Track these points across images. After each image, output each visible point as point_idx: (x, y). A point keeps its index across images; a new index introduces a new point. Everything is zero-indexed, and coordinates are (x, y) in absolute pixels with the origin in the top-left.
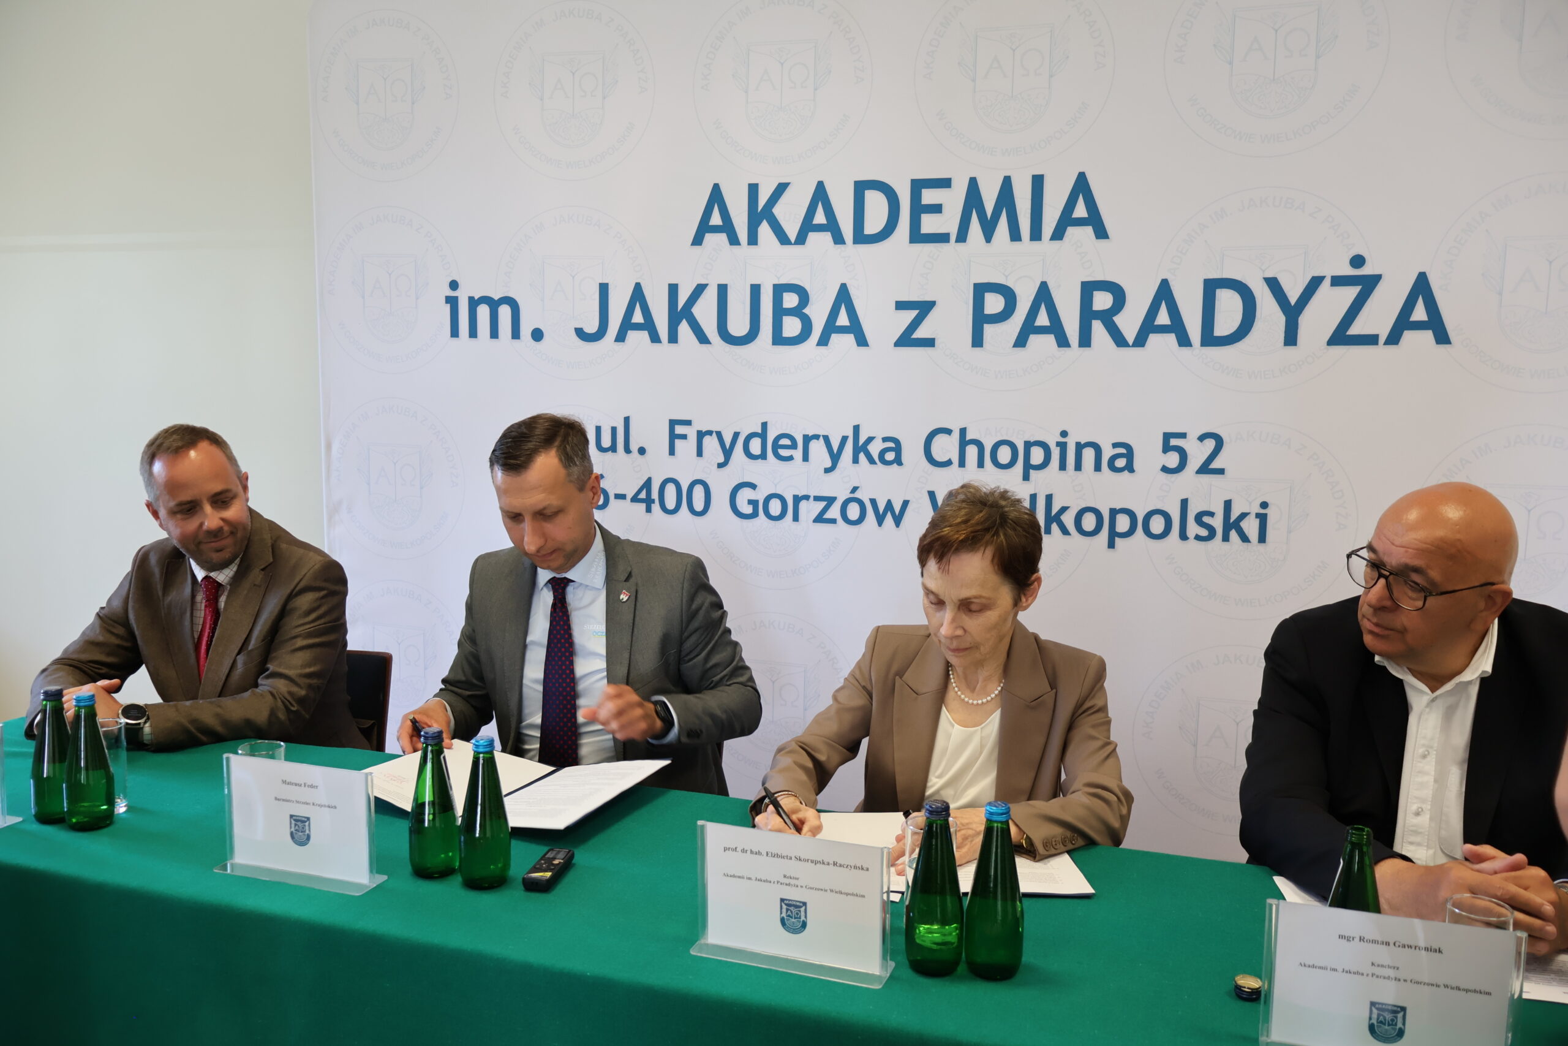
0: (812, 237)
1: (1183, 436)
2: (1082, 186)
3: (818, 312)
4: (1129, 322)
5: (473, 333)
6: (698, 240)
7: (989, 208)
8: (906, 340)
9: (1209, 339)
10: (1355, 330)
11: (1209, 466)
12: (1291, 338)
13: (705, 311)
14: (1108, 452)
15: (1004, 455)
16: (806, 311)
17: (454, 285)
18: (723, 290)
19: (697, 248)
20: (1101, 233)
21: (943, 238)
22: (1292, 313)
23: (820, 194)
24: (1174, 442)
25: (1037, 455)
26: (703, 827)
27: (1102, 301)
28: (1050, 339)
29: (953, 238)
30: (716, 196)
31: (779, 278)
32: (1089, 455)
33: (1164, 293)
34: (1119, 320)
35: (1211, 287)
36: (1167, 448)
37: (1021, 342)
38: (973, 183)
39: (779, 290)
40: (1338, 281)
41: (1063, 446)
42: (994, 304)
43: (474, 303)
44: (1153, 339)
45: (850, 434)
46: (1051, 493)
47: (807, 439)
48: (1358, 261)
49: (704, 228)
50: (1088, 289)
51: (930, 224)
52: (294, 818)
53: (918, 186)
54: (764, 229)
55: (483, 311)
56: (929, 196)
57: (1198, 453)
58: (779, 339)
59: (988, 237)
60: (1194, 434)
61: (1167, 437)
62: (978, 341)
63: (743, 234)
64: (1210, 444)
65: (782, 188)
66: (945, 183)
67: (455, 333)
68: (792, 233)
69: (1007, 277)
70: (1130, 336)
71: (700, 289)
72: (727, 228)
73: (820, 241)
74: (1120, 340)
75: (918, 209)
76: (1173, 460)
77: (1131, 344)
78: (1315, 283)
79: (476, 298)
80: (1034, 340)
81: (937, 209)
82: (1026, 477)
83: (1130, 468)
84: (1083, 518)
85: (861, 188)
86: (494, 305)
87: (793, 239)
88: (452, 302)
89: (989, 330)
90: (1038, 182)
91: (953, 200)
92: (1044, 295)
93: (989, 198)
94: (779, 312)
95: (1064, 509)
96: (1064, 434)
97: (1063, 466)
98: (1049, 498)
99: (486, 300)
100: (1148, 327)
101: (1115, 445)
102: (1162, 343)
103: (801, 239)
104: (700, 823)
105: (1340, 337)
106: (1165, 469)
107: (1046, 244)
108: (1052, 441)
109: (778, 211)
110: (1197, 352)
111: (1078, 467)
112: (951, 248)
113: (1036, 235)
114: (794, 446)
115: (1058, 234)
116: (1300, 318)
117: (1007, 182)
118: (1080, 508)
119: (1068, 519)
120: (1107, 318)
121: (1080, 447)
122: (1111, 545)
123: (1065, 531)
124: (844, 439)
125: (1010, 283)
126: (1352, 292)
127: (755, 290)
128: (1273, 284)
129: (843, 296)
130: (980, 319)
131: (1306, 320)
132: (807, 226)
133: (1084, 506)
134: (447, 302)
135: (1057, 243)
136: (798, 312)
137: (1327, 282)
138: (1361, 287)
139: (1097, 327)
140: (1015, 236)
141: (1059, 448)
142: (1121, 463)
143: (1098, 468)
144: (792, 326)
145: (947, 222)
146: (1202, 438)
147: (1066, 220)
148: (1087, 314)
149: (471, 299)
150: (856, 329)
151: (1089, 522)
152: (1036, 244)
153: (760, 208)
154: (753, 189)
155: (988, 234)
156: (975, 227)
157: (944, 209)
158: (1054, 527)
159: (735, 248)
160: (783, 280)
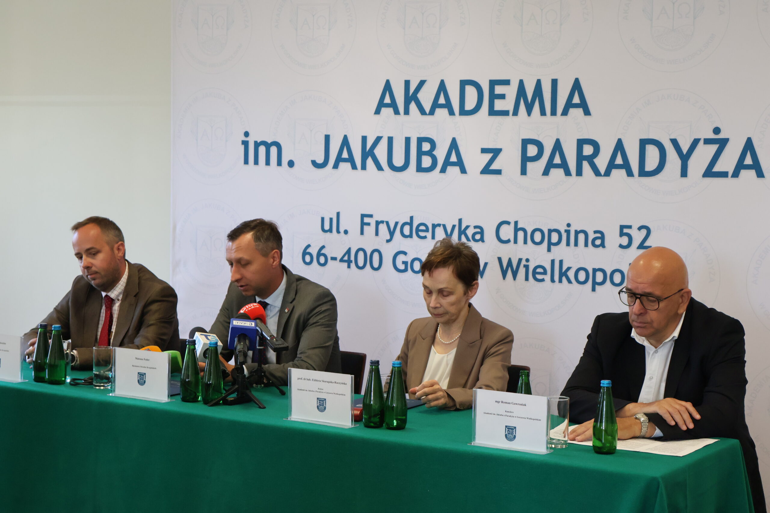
0: (438, 111)
1: (630, 227)
2: (577, 86)
3: (441, 154)
4: (602, 162)
5: (256, 162)
6: (378, 112)
7: (530, 96)
8: (486, 170)
9: (643, 173)
10: (716, 169)
11: (643, 244)
12: (684, 173)
13: (381, 152)
14: (591, 236)
15: (538, 237)
16: (435, 153)
17: (247, 134)
18: (390, 140)
19: (377, 116)
20: (587, 112)
21: (505, 113)
22: (685, 158)
23: (442, 87)
24: (625, 231)
25: (555, 238)
27: (588, 150)
28: (561, 171)
29: (511, 113)
30: (388, 87)
31: (420, 134)
32: (581, 237)
33: (619, 146)
34: (597, 161)
35: (644, 143)
36: (622, 234)
37: (546, 173)
38: (521, 82)
39: (420, 140)
40: (708, 141)
41: (568, 232)
42: (532, 151)
43: (257, 145)
44: (614, 172)
45: (457, 223)
46: (562, 259)
47: (434, 226)
48: (717, 131)
49: (381, 105)
50: (581, 143)
51: (499, 105)
53: (493, 83)
54: (413, 106)
55: (262, 150)
56: (499, 89)
57: (638, 237)
58: (420, 169)
59: (529, 113)
60: (635, 226)
61: (622, 227)
62: (524, 172)
63: (401, 109)
64: (644, 232)
65: (422, 83)
66: (506, 82)
67: (246, 162)
68: (427, 109)
69: (539, 135)
70: (602, 170)
71: (378, 139)
72: (393, 105)
73: (441, 113)
74: (597, 173)
75: (493, 97)
76: (625, 241)
77: (603, 174)
78: (696, 142)
79: (258, 142)
80: (553, 171)
81: (502, 97)
82: (549, 250)
83: (603, 245)
84: (579, 274)
85: (464, 84)
86: (268, 146)
87: (428, 112)
88: (245, 144)
89: (530, 165)
90: (554, 82)
91: (511, 92)
92: (558, 146)
93: (530, 92)
94: (420, 153)
95: (569, 269)
96: (569, 225)
97: (568, 244)
98: (561, 262)
99: (264, 143)
100: (612, 166)
101: (595, 232)
102: (619, 174)
103: (432, 112)
105: (709, 173)
106: (621, 246)
107: (559, 117)
108: (562, 229)
109: (420, 96)
110: (637, 181)
111: (576, 244)
112: (510, 118)
113: (554, 113)
114: (427, 230)
115: (565, 113)
116: (688, 162)
117: (539, 82)
118: (577, 268)
119: (571, 274)
120: (590, 159)
121: (577, 233)
122: (594, 290)
123: (569, 281)
124: (454, 226)
125: (540, 139)
126: (714, 148)
127: (408, 140)
128: (674, 142)
129: (454, 145)
130: (525, 160)
131: (692, 162)
132: (435, 105)
133: (579, 267)
134: (242, 144)
135: (564, 117)
136: (430, 153)
137: (702, 142)
138: (719, 145)
139: (585, 165)
140: (543, 113)
141: (566, 233)
142: (598, 242)
143: (586, 245)
144: (427, 162)
145: (507, 104)
146: (640, 228)
147: (569, 105)
148: (580, 158)
149: (256, 142)
150: (460, 164)
151: (582, 276)
152: (554, 117)
153: (411, 94)
154: (407, 83)
155: (529, 112)
156: (522, 108)
157: (507, 97)
158: (564, 279)
159: (397, 116)
160: (422, 135)
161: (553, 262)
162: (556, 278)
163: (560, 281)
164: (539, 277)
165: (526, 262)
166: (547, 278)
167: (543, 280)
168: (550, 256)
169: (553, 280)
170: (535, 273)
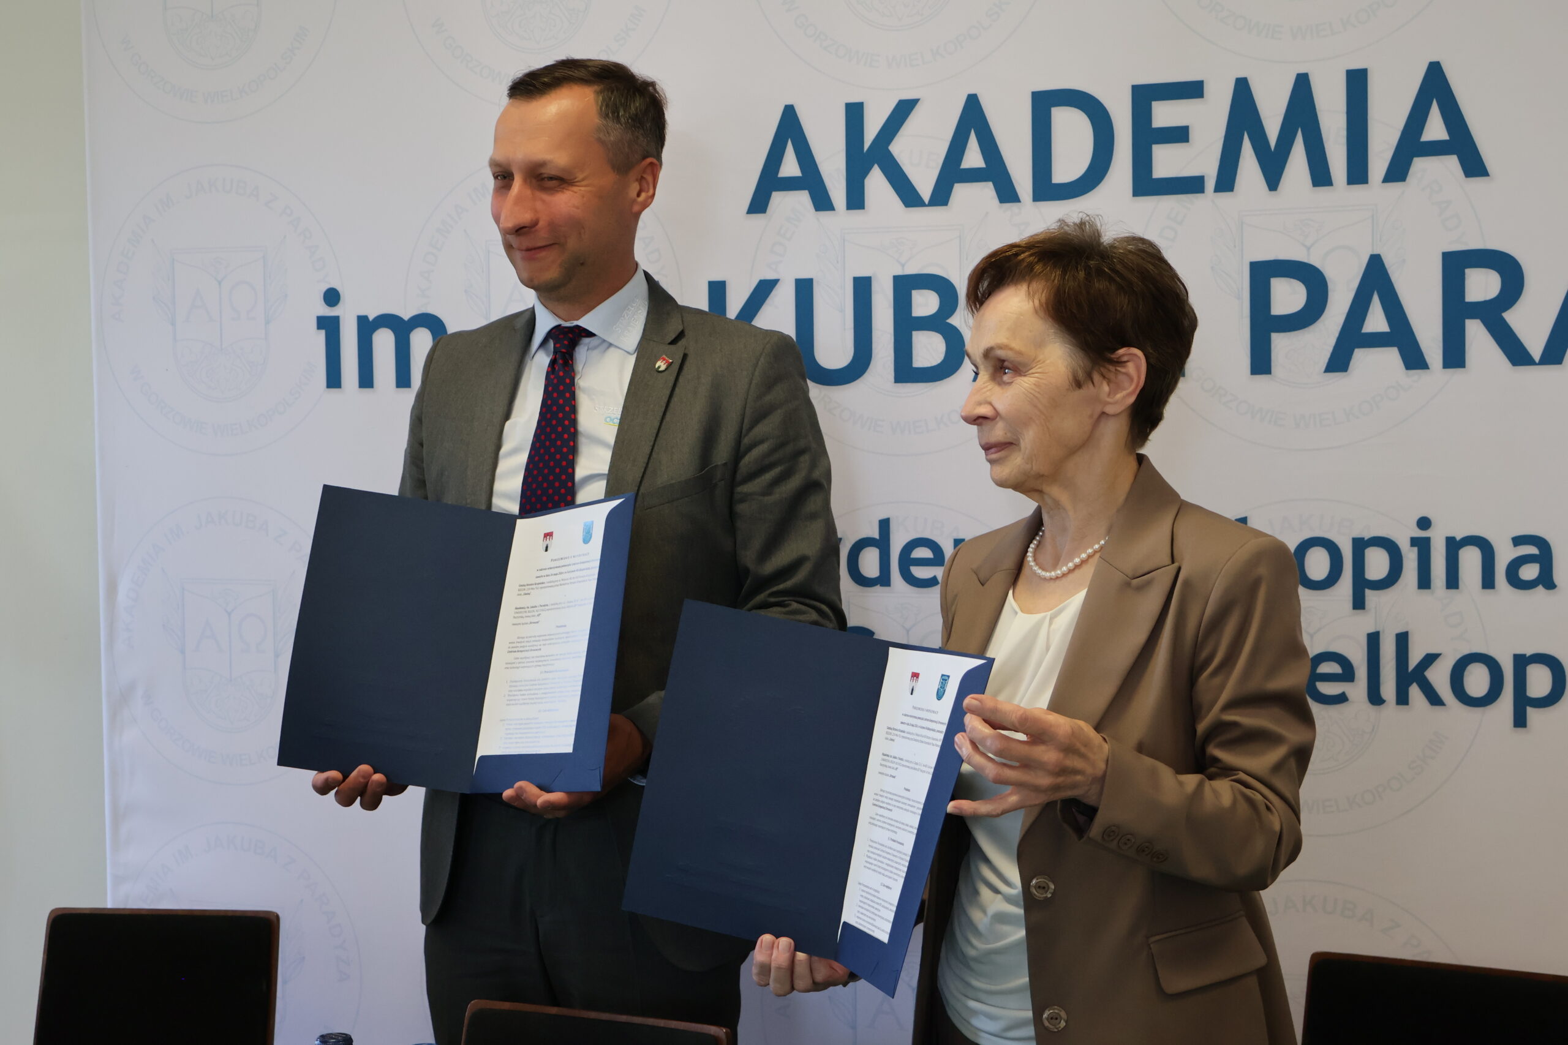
0: (961, 192)
2: (1435, 87)
4: (1532, 320)
5: (366, 380)
6: (759, 205)
7: (1272, 130)
14: (1505, 554)
15: (1318, 564)
17: (332, 297)
18: (804, 289)
19: (758, 219)
20: (1474, 166)
21: (1191, 185)
23: (973, 118)
25: (1377, 564)
27: (1482, 285)
28: (1391, 356)
29: (1210, 184)
30: (789, 127)
31: (903, 266)
32: (1470, 559)
34: (1515, 318)
37: (1339, 362)
38: (1242, 88)
39: (905, 286)
41: (1423, 546)
43: (367, 327)
46: (1404, 630)
49: (769, 183)
50: (1456, 265)
51: (1168, 162)
53: (1144, 97)
54: (876, 182)
55: (384, 342)
56: (1165, 114)
58: (906, 372)
59: (1273, 180)
62: (1261, 363)
63: (837, 191)
65: (904, 109)
66: (1193, 90)
67: (334, 380)
68: (925, 187)
69: (1309, 249)
70: (1535, 346)
71: (764, 289)
72: (811, 181)
73: (974, 198)
74: (1517, 354)
75: (1147, 137)
77: (1537, 358)
79: (371, 318)
80: (1362, 358)
81: (1179, 135)
82: (1359, 603)
83: (1546, 580)
84: (1466, 673)
85: (1044, 104)
86: (401, 328)
87: (926, 195)
88: (329, 326)
89: (1280, 343)
90: (1357, 82)
91: (1208, 119)
92: (1376, 279)
93: (1272, 111)
94: (906, 325)
95: (1430, 659)
96: (1424, 523)
97: (1424, 582)
98: (1402, 640)
99: (388, 321)
101: (1518, 541)
103: (941, 196)
107: (1376, 188)
108: (1403, 536)
109: (900, 148)
111: (1453, 581)
112: (1208, 201)
113: (1358, 174)
115: (1397, 172)
117: (1302, 85)
118: (1458, 656)
119: (1439, 676)
120: (1493, 314)
121: (1454, 546)
122: (1520, 721)
123: (1434, 699)
125: (1314, 260)
127: (862, 288)
130: (1265, 326)
132: (952, 174)
133: (1466, 652)
134: (319, 327)
135: (1395, 188)
136: (938, 323)
139: (1476, 332)
140: (1321, 176)
141: (1416, 549)
142: (1530, 572)
143: (1488, 582)
144: (928, 349)
147: (1411, 147)
148: (1456, 310)
149: (362, 320)
151: (1477, 681)
152: (1358, 190)
153: (867, 146)
154: (855, 113)
155: (1273, 177)
156: (1249, 164)
157: (1192, 135)
158: (1415, 691)
159: (825, 216)
160: (911, 269)
161: (1374, 640)
162: (1388, 688)
163: (1402, 699)
164: (1329, 688)
166: (1358, 690)
167: (1342, 699)
168: (1365, 623)
169: (1375, 697)
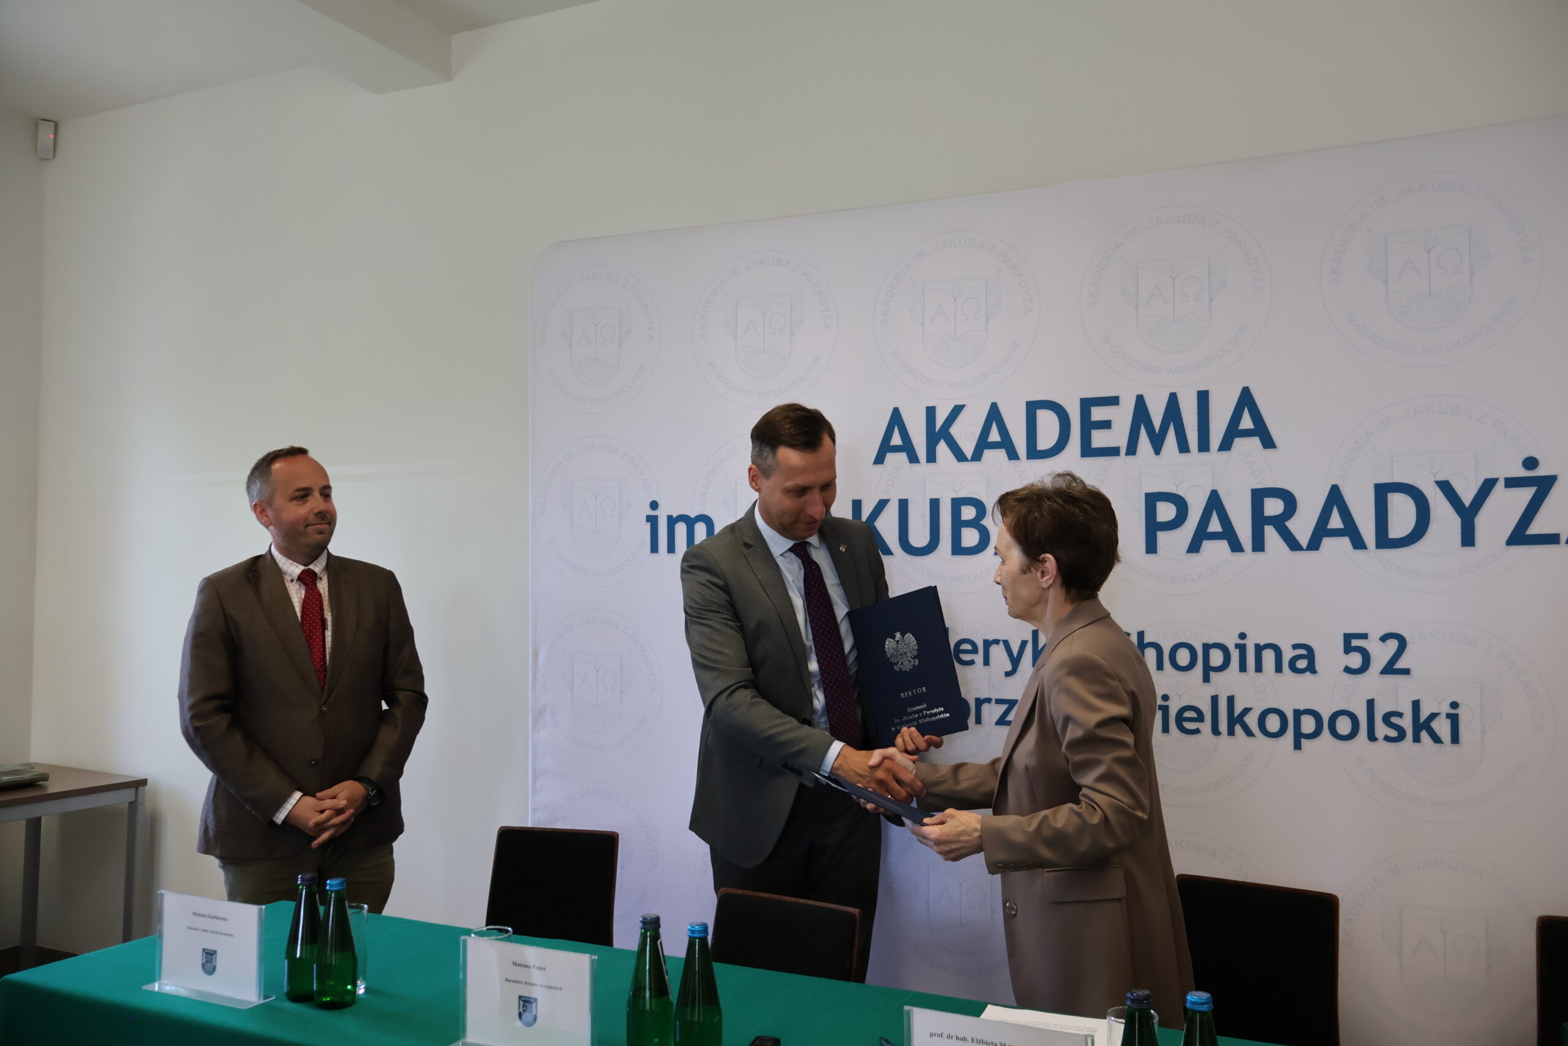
0: (988, 454)
1: (1364, 636)
2: (1246, 400)
4: (1302, 526)
5: (671, 548)
6: (879, 460)
7: (1157, 423)
9: (1384, 541)
10: (1534, 529)
11: (1393, 665)
12: (1468, 538)
13: (888, 525)
14: (1288, 654)
15: (1183, 657)
16: (984, 522)
17: (654, 505)
18: (903, 505)
19: (879, 467)
20: (1268, 443)
21: (1113, 452)
22: (1468, 514)
23: (994, 415)
24: (1355, 643)
25: (1216, 657)
26: (909, 1012)
27: (1273, 507)
28: (1223, 545)
29: (1123, 451)
30: (896, 419)
31: (957, 493)
32: (1269, 656)
33: (1335, 498)
34: (1292, 525)
35: (1382, 491)
36: (1348, 649)
37: (1194, 547)
38: (1140, 400)
39: (957, 504)
40: (1512, 483)
41: (1242, 649)
42: (1166, 512)
43: (672, 521)
44: (1327, 542)
45: (1029, 637)
46: (1232, 695)
47: (988, 644)
48: (1531, 463)
49: (885, 449)
50: (1258, 496)
51: (1099, 439)
52: (522, 999)
53: (1087, 405)
54: (942, 448)
55: (681, 529)
56: (1098, 414)
57: (1381, 654)
58: (958, 549)
59: (1157, 449)
60: (1375, 635)
61: (1348, 638)
62: (1151, 547)
63: (921, 452)
64: (1393, 645)
65: (957, 410)
66: (1113, 401)
67: (654, 549)
68: (968, 450)
69: (1177, 486)
70: (1304, 539)
71: (882, 504)
72: (907, 447)
73: (995, 457)
74: (1293, 544)
75: (1088, 426)
76: (1356, 660)
77: (1305, 547)
78: (1488, 486)
79: (674, 517)
80: (1207, 545)
81: (1106, 425)
82: (1206, 679)
83: (1311, 669)
84: (1267, 719)
85: (1032, 408)
86: (690, 523)
87: (969, 455)
88: (653, 520)
89: (1162, 537)
90: (1203, 398)
91: (1122, 417)
92: (1214, 502)
93: (1157, 413)
94: (958, 524)
95: (1246, 711)
96: (1242, 636)
97: (1243, 668)
98: (1231, 700)
99: (683, 518)
100: (1321, 532)
101: (1295, 647)
102: (1336, 547)
103: (977, 456)
104: (906, 1008)
105: (1519, 536)
106: (1348, 670)
107: (1215, 454)
108: (1231, 642)
109: (955, 430)
110: (1373, 556)
111: (1259, 668)
112: (1122, 459)
113: (1204, 446)
114: (975, 650)
115: (1226, 445)
116: (1475, 520)
117: (1173, 399)
118: (1263, 709)
119: (1252, 720)
120: (1280, 523)
121: (1259, 649)
122: (1297, 746)
123: (1249, 733)
124: (1024, 644)
125: (1180, 493)
126: (1526, 494)
127: (935, 504)
128: (1446, 487)
130: (1153, 527)
131: (1483, 521)
132: (983, 444)
134: (647, 521)
135: (1225, 454)
136: (975, 523)
137: (1500, 484)
138: (1536, 487)
139: (1270, 532)
140: (1183, 447)
141: (1238, 650)
142: (1302, 664)
143: (1279, 669)
144: (970, 537)
145: (1118, 436)
146: (1384, 638)
147: (1233, 432)
148: (1259, 520)
149: (670, 518)
151: (1273, 723)
152: (1204, 455)
153: (937, 429)
154: (931, 412)
155: (1157, 446)
156: (1144, 440)
157: (1113, 425)
158: (1238, 728)
159: (915, 466)
160: (961, 495)
161: (1215, 700)
162: (1223, 726)
163: (1231, 732)
164: (1189, 726)
165: (1163, 702)
166: (1206, 727)
167: (1196, 731)
168: (1209, 690)
169: (1216, 731)
170: (1180, 719)
